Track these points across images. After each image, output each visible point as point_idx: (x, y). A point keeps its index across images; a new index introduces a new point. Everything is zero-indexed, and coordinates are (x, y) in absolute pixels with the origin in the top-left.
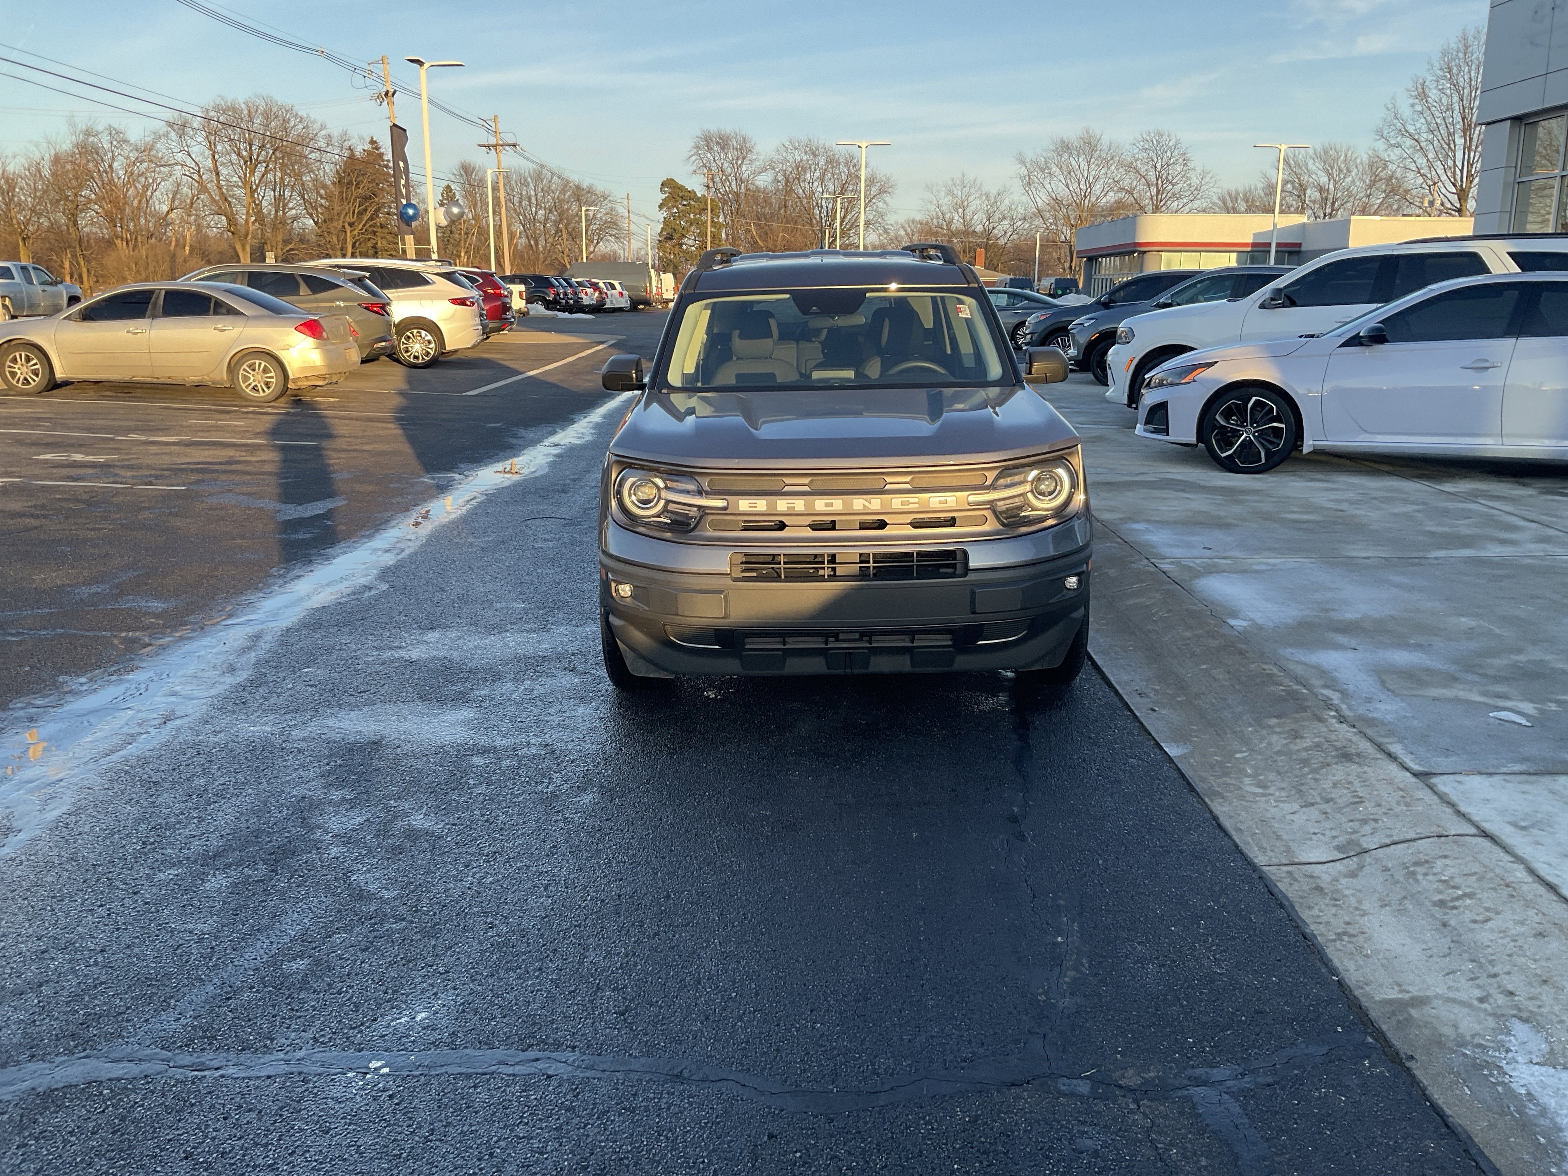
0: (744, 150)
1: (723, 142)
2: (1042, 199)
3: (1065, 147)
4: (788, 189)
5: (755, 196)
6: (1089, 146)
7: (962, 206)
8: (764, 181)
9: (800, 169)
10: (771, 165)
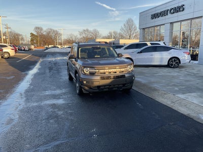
0: (41, 29)
1: (38, 28)
2: (82, 37)
3: (84, 31)
4: (48, 35)
5: (43, 35)
6: (87, 30)
7: (72, 37)
8: (44, 33)
9: (50, 32)
10: (45, 31)
